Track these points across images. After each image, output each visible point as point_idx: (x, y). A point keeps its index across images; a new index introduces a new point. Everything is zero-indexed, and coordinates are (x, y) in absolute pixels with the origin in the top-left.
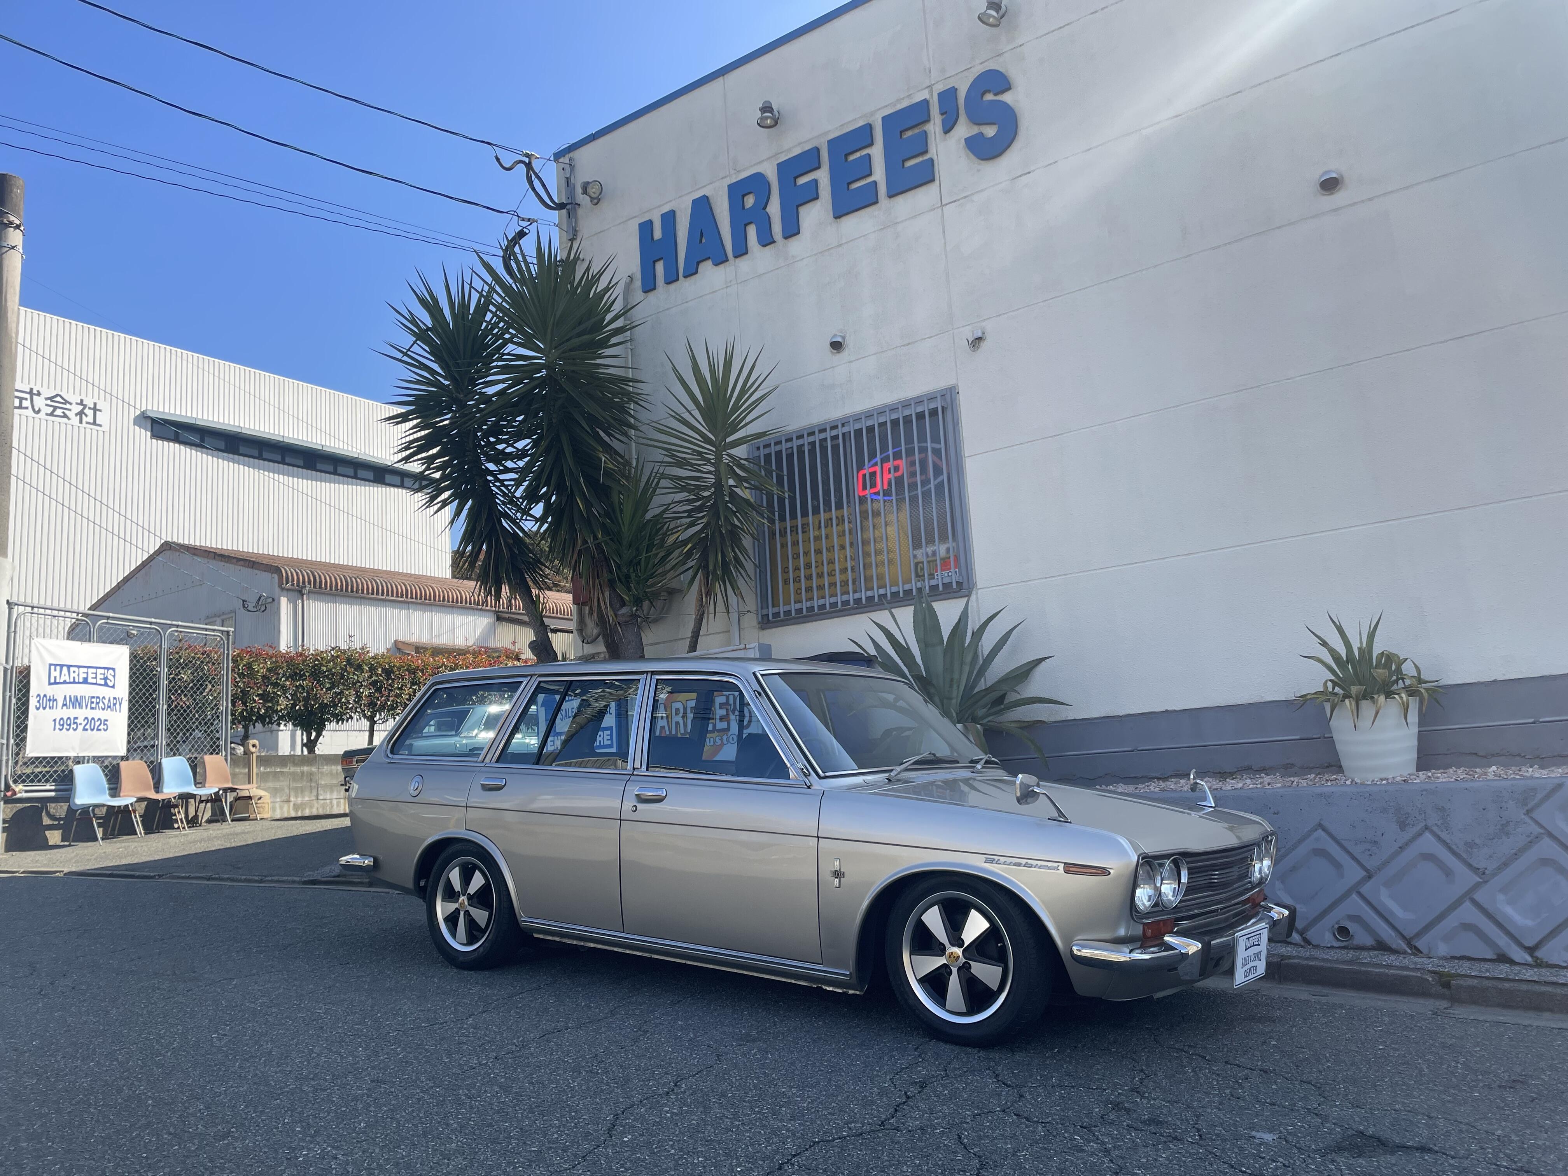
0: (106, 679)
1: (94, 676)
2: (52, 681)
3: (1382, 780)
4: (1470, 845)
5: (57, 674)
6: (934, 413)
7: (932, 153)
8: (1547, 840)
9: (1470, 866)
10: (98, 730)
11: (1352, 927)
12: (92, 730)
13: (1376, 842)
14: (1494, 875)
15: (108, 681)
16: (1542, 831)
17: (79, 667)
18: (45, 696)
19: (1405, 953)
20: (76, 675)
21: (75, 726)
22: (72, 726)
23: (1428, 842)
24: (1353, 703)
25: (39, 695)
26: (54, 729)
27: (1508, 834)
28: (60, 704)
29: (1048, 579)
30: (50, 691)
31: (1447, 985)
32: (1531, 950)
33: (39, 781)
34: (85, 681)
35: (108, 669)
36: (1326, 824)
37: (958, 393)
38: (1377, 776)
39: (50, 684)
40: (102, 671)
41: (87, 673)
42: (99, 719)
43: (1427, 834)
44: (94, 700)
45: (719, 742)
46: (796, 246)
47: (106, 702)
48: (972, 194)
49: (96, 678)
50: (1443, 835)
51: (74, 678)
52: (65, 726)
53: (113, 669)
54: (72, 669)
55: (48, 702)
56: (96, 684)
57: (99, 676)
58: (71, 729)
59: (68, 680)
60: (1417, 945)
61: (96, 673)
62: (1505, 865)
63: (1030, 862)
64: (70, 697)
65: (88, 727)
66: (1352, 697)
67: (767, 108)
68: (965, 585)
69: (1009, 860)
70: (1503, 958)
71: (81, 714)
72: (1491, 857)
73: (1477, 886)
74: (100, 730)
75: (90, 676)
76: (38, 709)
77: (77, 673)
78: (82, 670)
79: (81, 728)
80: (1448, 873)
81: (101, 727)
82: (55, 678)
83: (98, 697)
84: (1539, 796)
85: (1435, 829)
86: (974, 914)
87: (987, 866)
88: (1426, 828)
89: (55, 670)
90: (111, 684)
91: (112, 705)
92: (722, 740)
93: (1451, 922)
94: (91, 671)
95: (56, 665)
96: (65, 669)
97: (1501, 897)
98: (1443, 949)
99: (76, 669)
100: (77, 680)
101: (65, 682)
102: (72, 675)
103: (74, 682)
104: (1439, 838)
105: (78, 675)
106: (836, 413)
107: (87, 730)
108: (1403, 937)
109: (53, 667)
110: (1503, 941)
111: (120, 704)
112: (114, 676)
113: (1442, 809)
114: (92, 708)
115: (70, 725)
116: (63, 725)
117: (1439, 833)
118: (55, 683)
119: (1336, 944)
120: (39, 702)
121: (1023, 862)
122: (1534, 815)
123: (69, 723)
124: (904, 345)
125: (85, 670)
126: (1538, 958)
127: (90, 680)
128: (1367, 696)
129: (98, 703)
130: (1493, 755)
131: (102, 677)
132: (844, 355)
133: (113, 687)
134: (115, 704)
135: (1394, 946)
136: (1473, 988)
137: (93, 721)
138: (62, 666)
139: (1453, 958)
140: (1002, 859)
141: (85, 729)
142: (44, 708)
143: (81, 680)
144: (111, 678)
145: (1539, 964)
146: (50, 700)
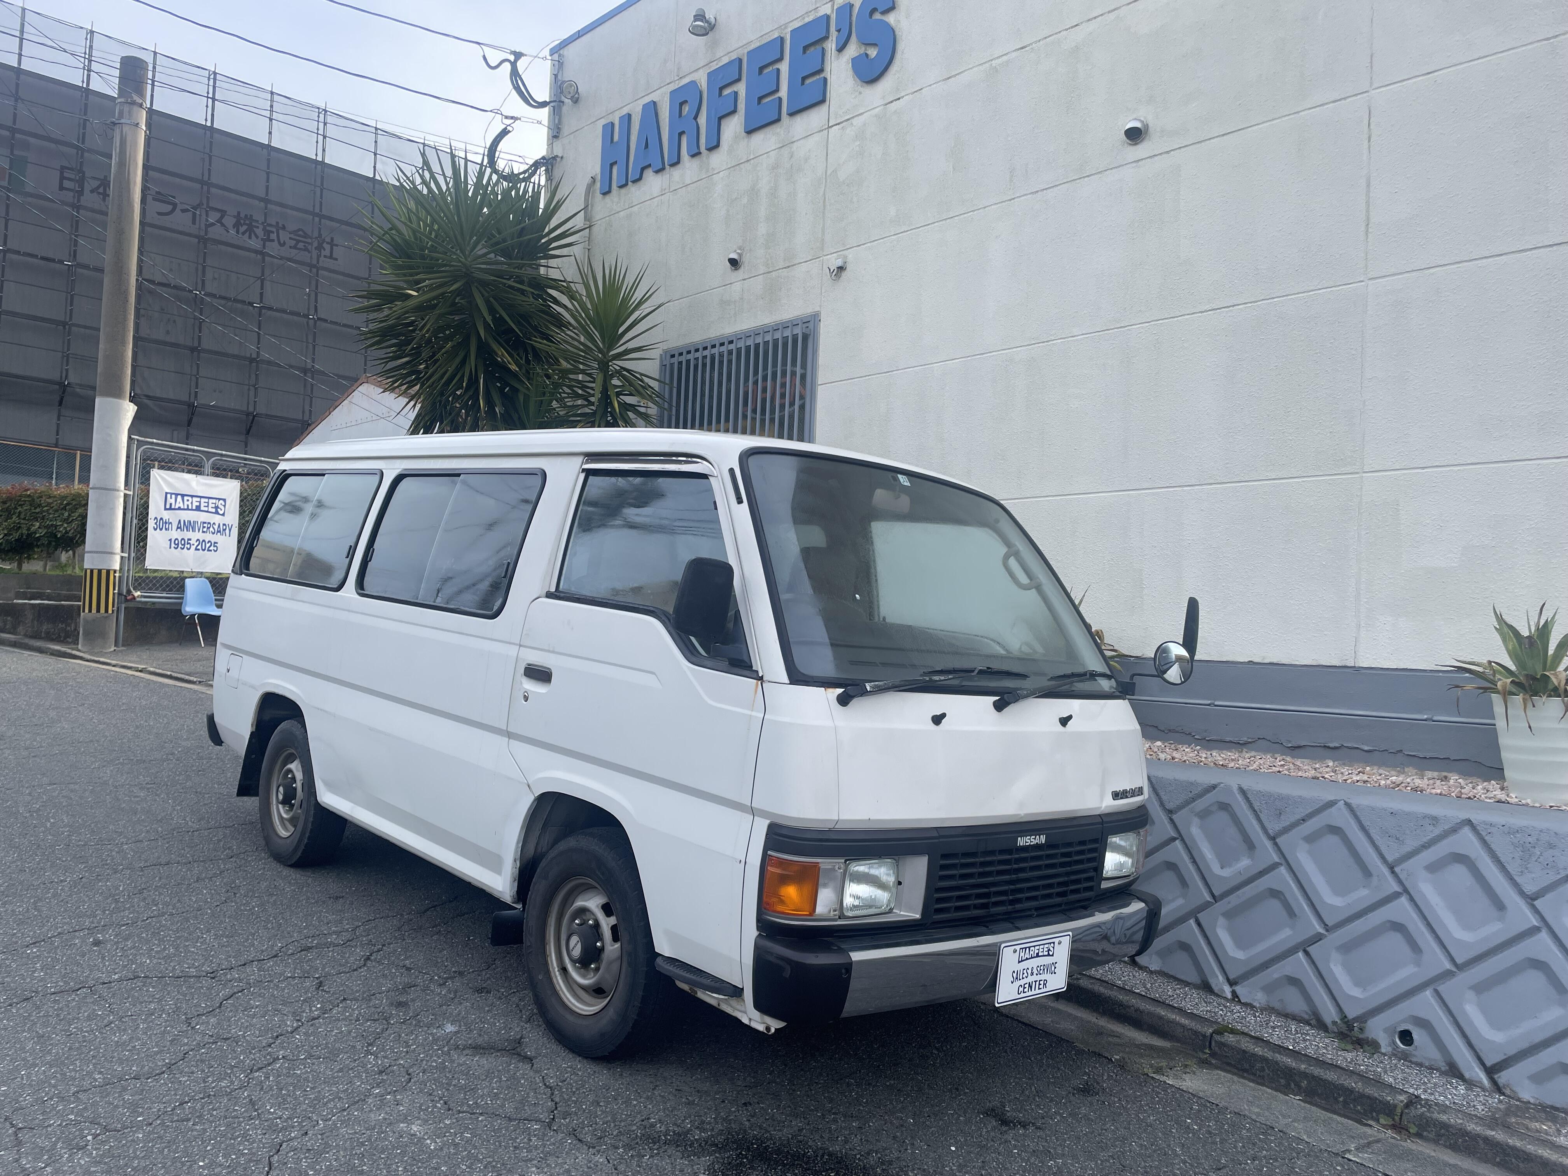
0: (217, 508)
1: (206, 504)
2: (168, 507)
5: (173, 501)
6: (806, 337)
7: (827, 74)
10: (209, 550)
12: (204, 550)
15: (219, 510)
17: (192, 496)
18: (161, 519)
20: (189, 503)
21: (189, 546)
22: (186, 546)
25: (156, 518)
26: (170, 548)
28: (175, 527)
30: (166, 515)
33: (156, 589)
34: (198, 508)
35: (220, 499)
37: (820, 321)
39: (166, 509)
40: (214, 501)
41: (200, 502)
42: (209, 542)
44: (205, 525)
46: (717, 160)
47: (216, 527)
48: (853, 117)
49: (208, 506)
51: (188, 506)
52: (180, 546)
53: (224, 500)
54: (186, 498)
55: (163, 525)
56: (207, 512)
57: (211, 505)
58: (186, 548)
59: (182, 507)
61: (208, 503)
64: (184, 521)
65: (199, 547)
67: (700, 16)
71: (194, 536)
74: (211, 551)
75: (203, 504)
76: (155, 529)
77: (190, 501)
78: (195, 499)
79: (193, 548)
81: (211, 548)
82: (171, 504)
83: (209, 523)
89: (171, 498)
90: (221, 512)
91: (222, 530)
94: (203, 500)
95: (171, 494)
96: (179, 497)
99: (190, 498)
100: (190, 508)
101: (179, 509)
102: (186, 503)
103: (188, 509)
105: (192, 503)
107: (199, 550)
109: (169, 496)
111: (230, 530)
112: (225, 506)
114: (203, 532)
115: (184, 545)
116: (178, 544)
118: (170, 509)
120: (156, 523)
123: (182, 542)
124: (785, 268)
125: (198, 499)
127: (202, 508)
129: (208, 528)
131: (214, 506)
133: (223, 515)
134: (224, 530)
137: (204, 543)
138: (177, 495)
141: (196, 549)
142: (161, 529)
143: (194, 508)
144: (223, 508)
146: (166, 523)
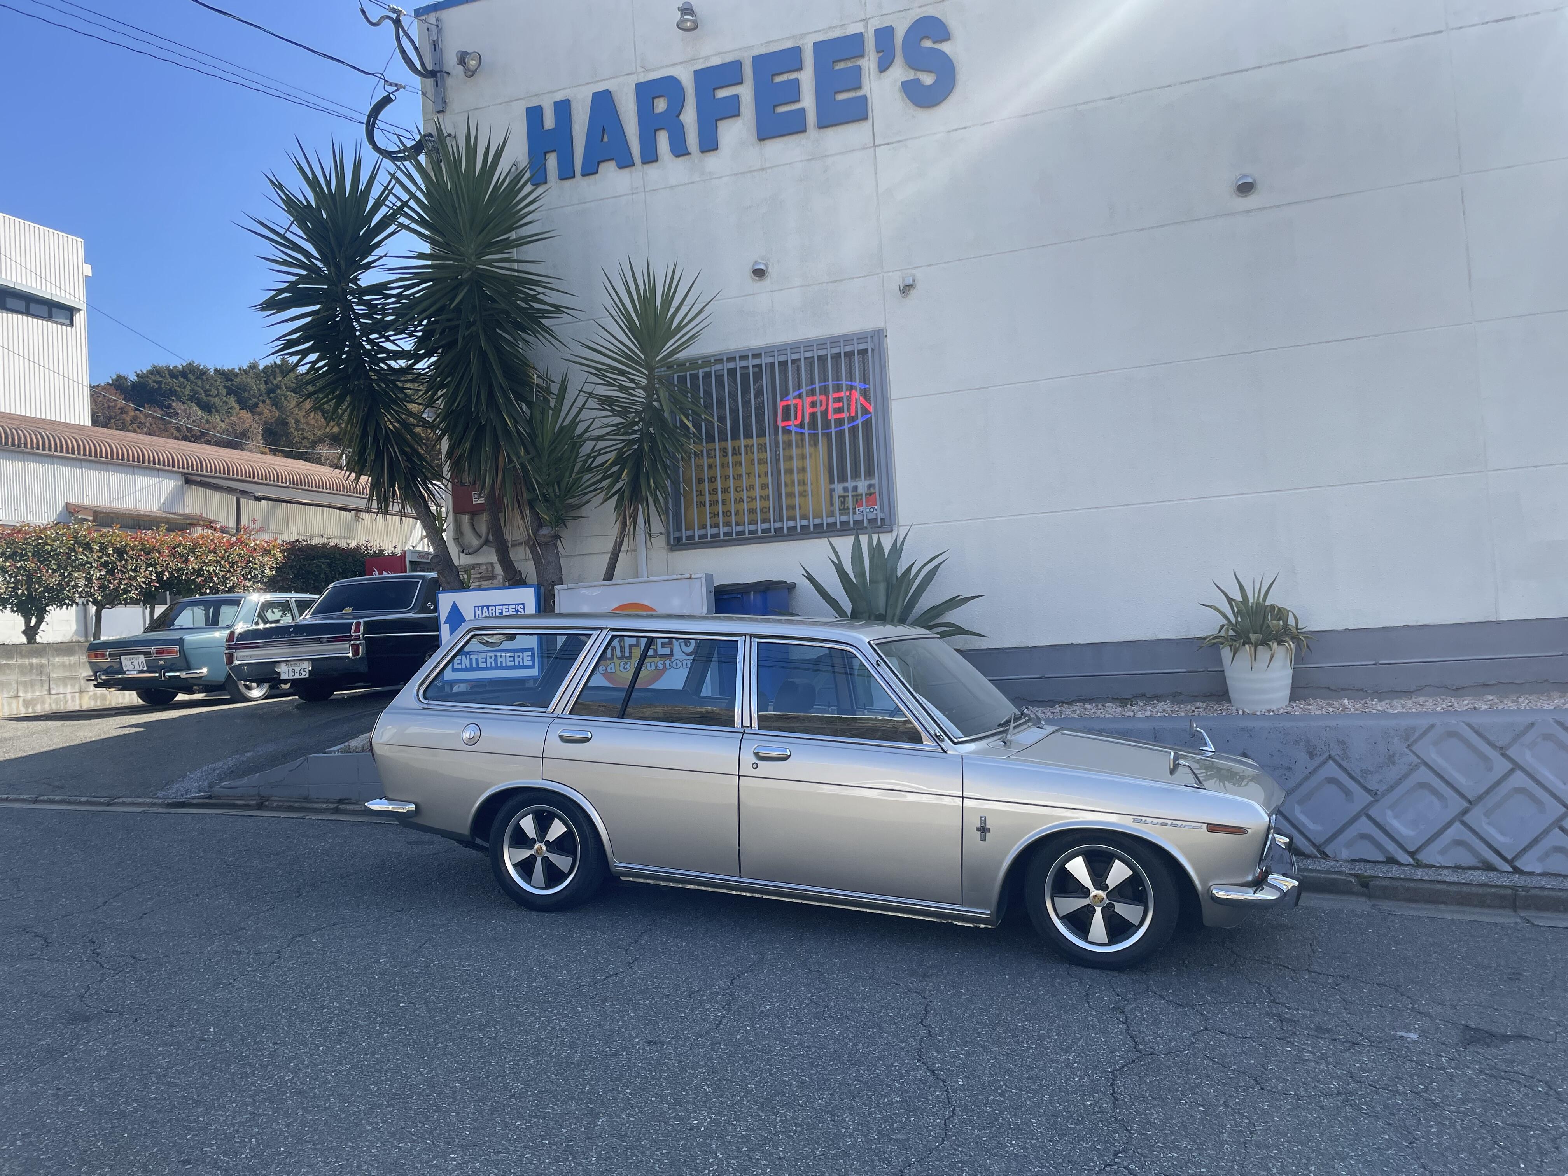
3: (1269, 711)
4: (1364, 772)
6: (863, 352)
7: (865, 90)
8: (1423, 768)
9: (1365, 788)
13: (1290, 769)
14: (1383, 795)
16: (1420, 761)
19: (1316, 857)
23: (1331, 770)
24: (1253, 649)
27: (1394, 763)
29: (968, 522)
31: (1366, 885)
32: (1412, 854)
37: (886, 336)
38: (1264, 708)
43: (1331, 762)
45: (661, 667)
46: (712, 161)
48: (906, 140)
50: (1344, 764)
60: (1326, 850)
62: (1392, 788)
63: (1175, 822)
66: (1252, 644)
67: (687, 10)
68: (887, 522)
69: (1155, 821)
70: (1391, 861)
72: (1381, 781)
73: (1371, 804)
80: (1348, 793)
84: (1417, 734)
85: (1337, 758)
86: (1117, 863)
87: (1136, 826)
88: (1330, 757)
92: (664, 664)
93: (1351, 833)
97: (1389, 813)
98: (1345, 854)
104: (1340, 766)
106: (756, 342)
108: (1314, 845)
110: (1391, 847)
113: (1342, 743)
117: (1341, 762)
121: (1170, 822)
122: (1414, 748)
124: (831, 282)
126: (1418, 860)
128: (1264, 643)
130: (1342, 689)
132: (766, 283)
135: (1307, 852)
136: (1385, 887)
139: (1353, 861)
140: (1149, 820)
145: (1419, 865)
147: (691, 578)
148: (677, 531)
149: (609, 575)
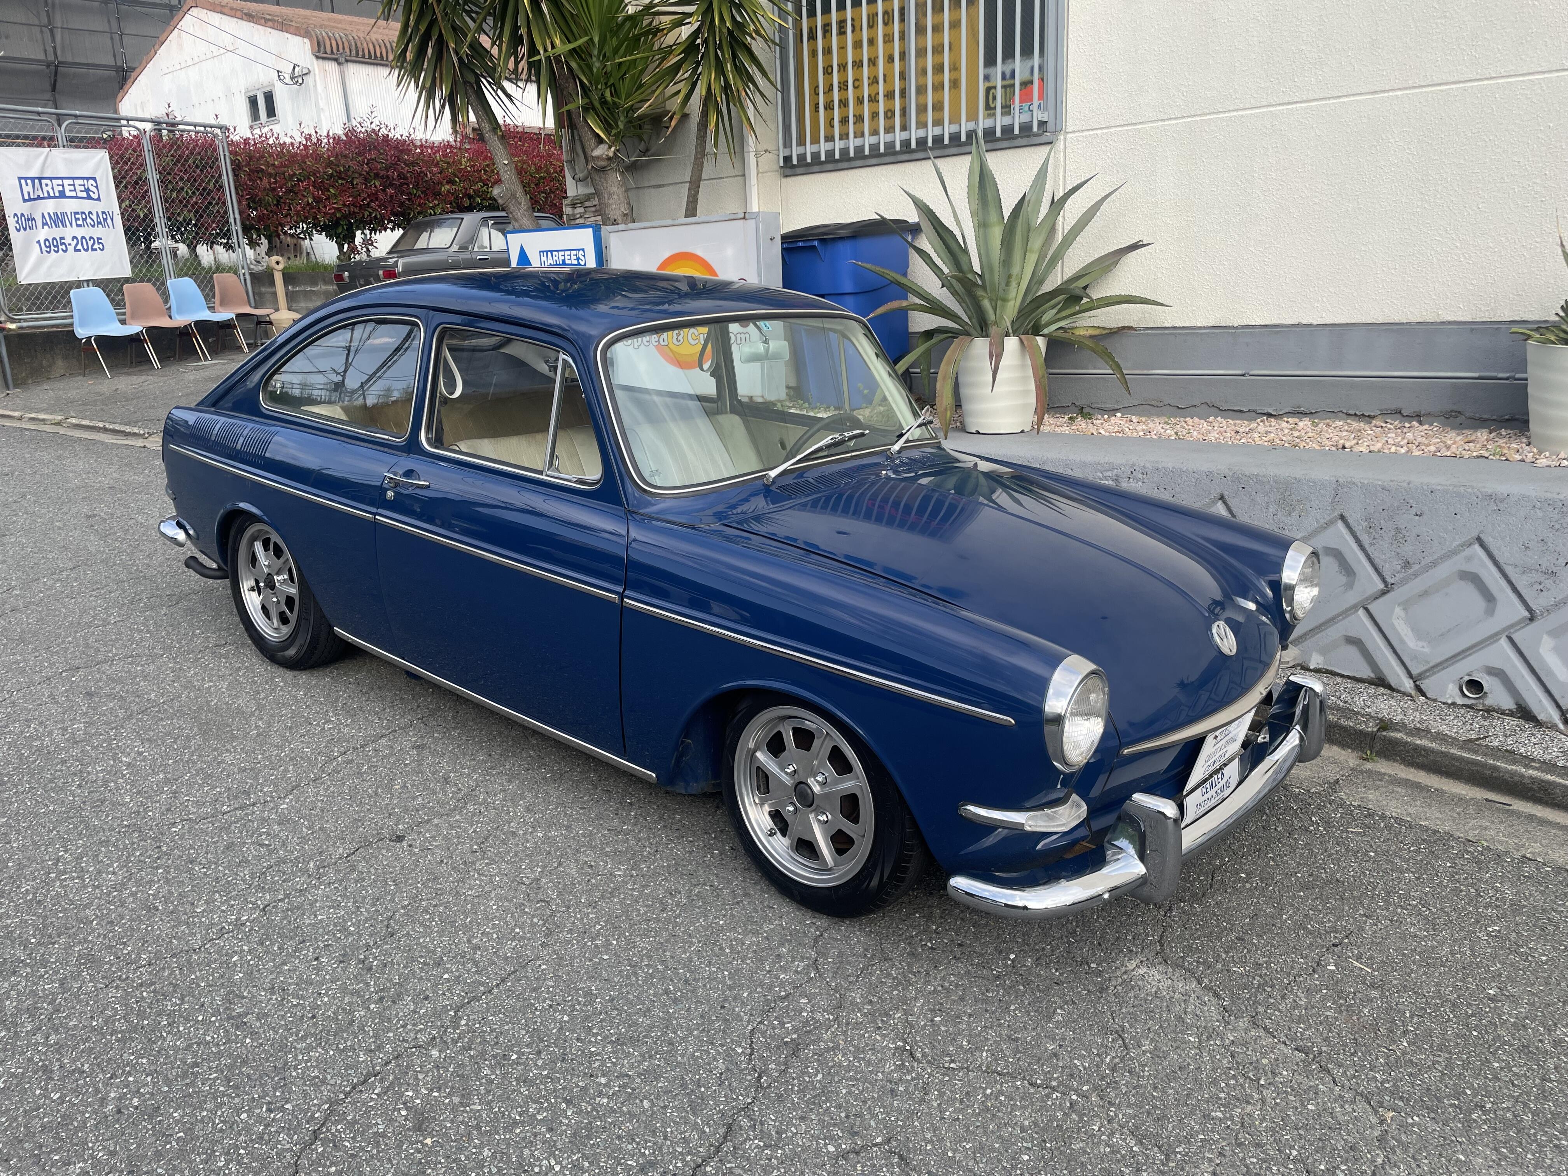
1: (72, 188)
5: (29, 188)
10: (93, 250)
11: (1487, 682)
12: (86, 250)
15: (91, 193)
17: (51, 178)
18: (22, 215)
19: (1553, 727)
20: (49, 188)
21: (64, 247)
22: (60, 247)
25: (15, 215)
28: (39, 224)
29: (1166, 123)
30: (27, 210)
33: (38, 309)
34: (62, 195)
35: (88, 179)
36: (1488, 540)
39: (25, 200)
40: (81, 182)
41: (63, 186)
42: (91, 238)
44: (77, 216)
47: (94, 217)
49: (75, 190)
51: (48, 192)
52: (53, 248)
53: (94, 179)
54: (44, 182)
55: (26, 223)
56: (77, 197)
57: (78, 188)
58: (61, 251)
59: (42, 196)
61: (74, 185)
64: (49, 214)
65: (80, 247)
68: (1051, 126)
71: (69, 232)
74: (96, 250)
75: (67, 188)
76: (19, 230)
77: (50, 186)
79: (71, 249)
81: (96, 246)
82: (29, 193)
83: (83, 213)
89: (26, 184)
90: (96, 196)
91: (102, 220)
95: (25, 178)
96: (37, 182)
99: (48, 182)
100: (52, 195)
101: (39, 198)
102: (46, 188)
103: (49, 197)
105: (53, 188)
108: (1558, 706)
109: (22, 181)
111: (112, 219)
112: (97, 187)
114: (78, 226)
115: (57, 246)
116: (50, 247)
118: (30, 200)
119: (1460, 701)
120: (17, 222)
123: (55, 243)
125: (60, 181)
127: (68, 194)
129: (84, 220)
131: (82, 188)
133: (99, 199)
134: (105, 220)
135: (1541, 717)
137: (84, 241)
138: (32, 179)
141: (76, 250)
142: (26, 229)
143: (57, 194)
144: (95, 190)
146: (28, 219)
147: (744, 218)
148: (801, 145)
149: (691, 211)
